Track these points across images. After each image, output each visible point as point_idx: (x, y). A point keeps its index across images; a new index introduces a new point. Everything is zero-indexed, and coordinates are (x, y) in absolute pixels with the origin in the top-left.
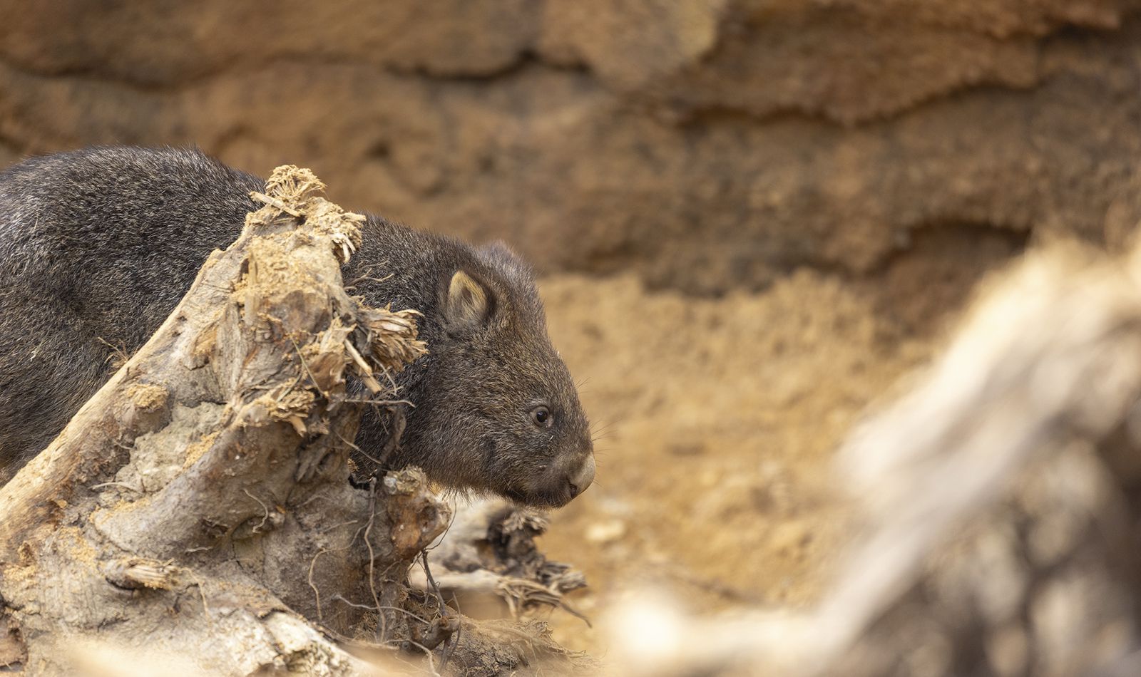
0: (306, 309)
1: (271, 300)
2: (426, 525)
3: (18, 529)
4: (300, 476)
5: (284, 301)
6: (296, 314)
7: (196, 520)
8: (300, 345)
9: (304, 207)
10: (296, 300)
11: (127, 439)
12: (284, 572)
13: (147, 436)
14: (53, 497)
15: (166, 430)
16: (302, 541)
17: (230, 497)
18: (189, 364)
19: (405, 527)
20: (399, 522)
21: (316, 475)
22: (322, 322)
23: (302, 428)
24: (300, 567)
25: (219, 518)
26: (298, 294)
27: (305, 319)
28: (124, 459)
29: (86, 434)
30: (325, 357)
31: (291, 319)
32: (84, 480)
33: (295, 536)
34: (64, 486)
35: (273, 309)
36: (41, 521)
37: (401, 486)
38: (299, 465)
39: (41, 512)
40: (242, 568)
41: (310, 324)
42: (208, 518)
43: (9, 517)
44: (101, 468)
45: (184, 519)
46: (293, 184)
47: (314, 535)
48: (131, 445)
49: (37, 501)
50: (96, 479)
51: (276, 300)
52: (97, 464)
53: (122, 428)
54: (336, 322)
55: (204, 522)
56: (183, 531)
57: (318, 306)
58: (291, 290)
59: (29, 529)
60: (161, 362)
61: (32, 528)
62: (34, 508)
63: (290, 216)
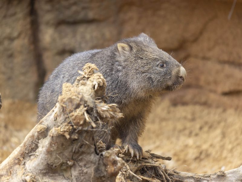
0: (73, 103)
1: (64, 100)
2: (115, 166)
3: (10, 166)
4: (73, 151)
5: (67, 100)
6: (70, 104)
7: (46, 163)
8: (70, 113)
9: (89, 75)
10: (70, 100)
11: (37, 141)
12: (76, 179)
13: (41, 140)
14: (19, 157)
15: (46, 138)
16: (80, 170)
17: (54, 157)
18: (53, 120)
19: (110, 167)
20: (108, 165)
21: (79, 151)
22: (78, 106)
23: (68, 137)
24: (81, 178)
25: (52, 163)
26: (70, 98)
27: (73, 105)
28: (37, 147)
29: (28, 139)
30: (76, 116)
31: (69, 106)
32: (27, 152)
33: (78, 169)
34: (22, 154)
35: (64, 103)
36: (16, 164)
37: (107, 155)
38: (73, 148)
39: (16, 161)
40: (65, 178)
41: (74, 107)
42: (49, 163)
43: (8, 163)
44: (32, 149)
45: (42, 163)
46: (88, 68)
47: (83, 168)
48: (38, 142)
49: (15, 158)
50: (31, 152)
51: (65, 100)
52: (30, 148)
53: (35, 138)
54: (82, 107)
55: (48, 164)
56: (43, 166)
57: (76, 102)
58: (68, 97)
59: (13, 166)
60: (48, 119)
61: (14, 166)
62: (15, 160)
63: (86, 77)
